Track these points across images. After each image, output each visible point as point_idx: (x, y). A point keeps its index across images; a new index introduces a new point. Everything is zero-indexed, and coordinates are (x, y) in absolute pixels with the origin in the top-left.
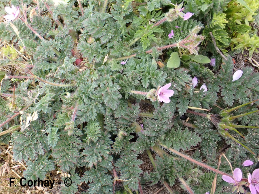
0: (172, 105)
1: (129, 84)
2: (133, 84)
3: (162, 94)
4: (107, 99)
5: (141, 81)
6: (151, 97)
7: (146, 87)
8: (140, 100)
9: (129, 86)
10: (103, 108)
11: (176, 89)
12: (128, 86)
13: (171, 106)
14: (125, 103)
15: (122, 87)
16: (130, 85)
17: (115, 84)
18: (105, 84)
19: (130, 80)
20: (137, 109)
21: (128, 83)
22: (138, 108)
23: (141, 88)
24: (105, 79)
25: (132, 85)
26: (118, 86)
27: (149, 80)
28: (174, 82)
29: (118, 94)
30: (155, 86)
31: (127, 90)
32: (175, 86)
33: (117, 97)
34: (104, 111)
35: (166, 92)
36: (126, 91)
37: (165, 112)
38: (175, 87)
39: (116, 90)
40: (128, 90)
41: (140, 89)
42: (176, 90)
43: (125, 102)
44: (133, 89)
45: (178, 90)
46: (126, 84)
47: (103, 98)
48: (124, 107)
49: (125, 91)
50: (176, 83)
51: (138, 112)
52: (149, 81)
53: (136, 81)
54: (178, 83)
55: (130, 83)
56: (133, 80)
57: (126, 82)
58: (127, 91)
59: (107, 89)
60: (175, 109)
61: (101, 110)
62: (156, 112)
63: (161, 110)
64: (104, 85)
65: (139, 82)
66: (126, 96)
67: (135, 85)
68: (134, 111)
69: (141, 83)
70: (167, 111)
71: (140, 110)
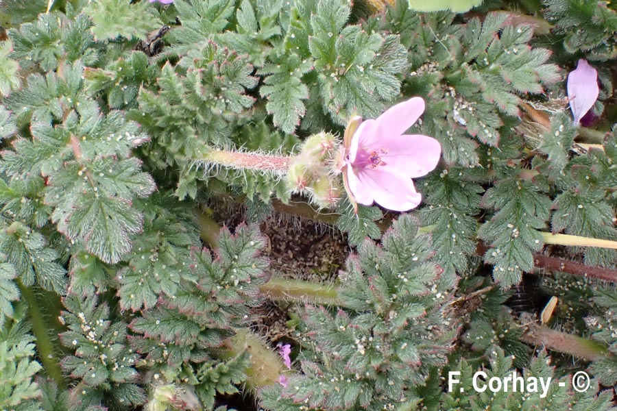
0: (453, 230)
1: (193, 113)
2: (216, 110)
3: (374, 160)
4: (71, 200)
5: (263, 92)
6: (310, 178)
7: (289, 129)
8: (267, 201)
9: (195, 123)
10: (53, 255)
11: (467, 135)
12: (189, 128)
13: (445, 235)
14: (181, 226)
15: (155, 131)
16: (201, 118)
17: (113, 114)
18: (59, 115)
19: (198, 87)
20: (248, 254)
21: (190, 107)
22: (254, 252)
23: (266, 136)
24: (62, 91)
25: (215, 118)
26: (133, 125)
27: (304, 88)
28: (457, 96)
29: (131, 169)
30: (339, 118)
31: (187, 150)
32: (463, 116)
33: (126, 191)
34: (62, 272)
35: (397, 149)
36: (181, 151)
37: (407, 265)
38: (463, 122)
39: (118, 147)
40: (192, 147)
41: (259, 138)
42: (468, 141)
43: (179, 218)
44: (217, 142)
45: (476, 139)
46: (175, 114)
47: (48, 199)
48: (171, 249)
49: (177, 157)
50: (466, 99)
51: (255, 271)
52: (304, 91)
53: (234, 91)
54: (477, 97)
55: (203, 106)
56: (217, 92)
57: (174, 102)
58: (189, 155)
59: (73, 146)
60: (472, 250)
61: (44, 265)
62: (357, 272)
63: (384, 258)
64: (56, 122)
65: (249, 101)
66: (181, 182)
67: (228, 116)
68: (231, 267)
69: (260, 102)
70: (418, 264)
71: (265, 262)
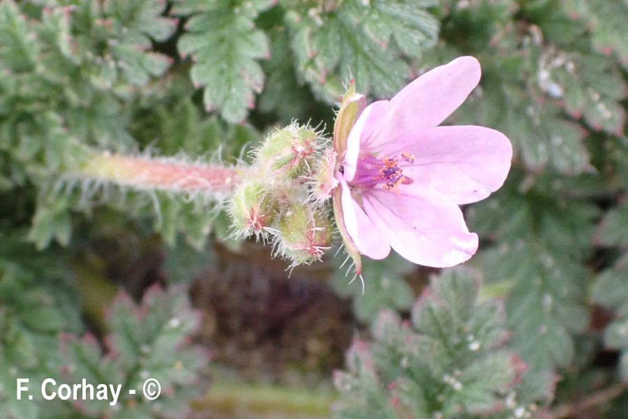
0: (545, 288)
1: (58, 89)
2: (102, 82)
3: (390, 174)
5: (185, 47)
6: (274, 209)
7: (236, 114)
9: (63, 106)
11: (564, 116)
12: (52, 115)
13: (528, 301)
16: (73, 97)
19: (64, 42)
20: (167, 343)
21: (53, 77)
22: (177, 339)
23: (195, 126)
25: (98, 97)
27: (261, 38)
28: (546, 42)
31: (49, 155)
32: (555, 78)
36: (39, 158)
37: (458, 357)
38: (556, 90)
40: (59, 151)
42: (567, 126)
43: (39, 279)
44: (104, 139)
45: (582, 122)
46: (24, 91)
49: (30, 169)
50: (562, 47)
51: (181, 373)
52: (260, 45)
53: (131, 47)
54: (580, 44)
55: (76, 75)
56: (101, 47)
57: (22, 67)
58: (53, 165)
60: (581, 323)
62: (367, 372)
63: (417, 347)
65: (159, 63)
66: (41, 215)
67: (124, 91)
68: (137, 368)
69: (180, 66)
70: (479, 355)
71: (200, 358)
